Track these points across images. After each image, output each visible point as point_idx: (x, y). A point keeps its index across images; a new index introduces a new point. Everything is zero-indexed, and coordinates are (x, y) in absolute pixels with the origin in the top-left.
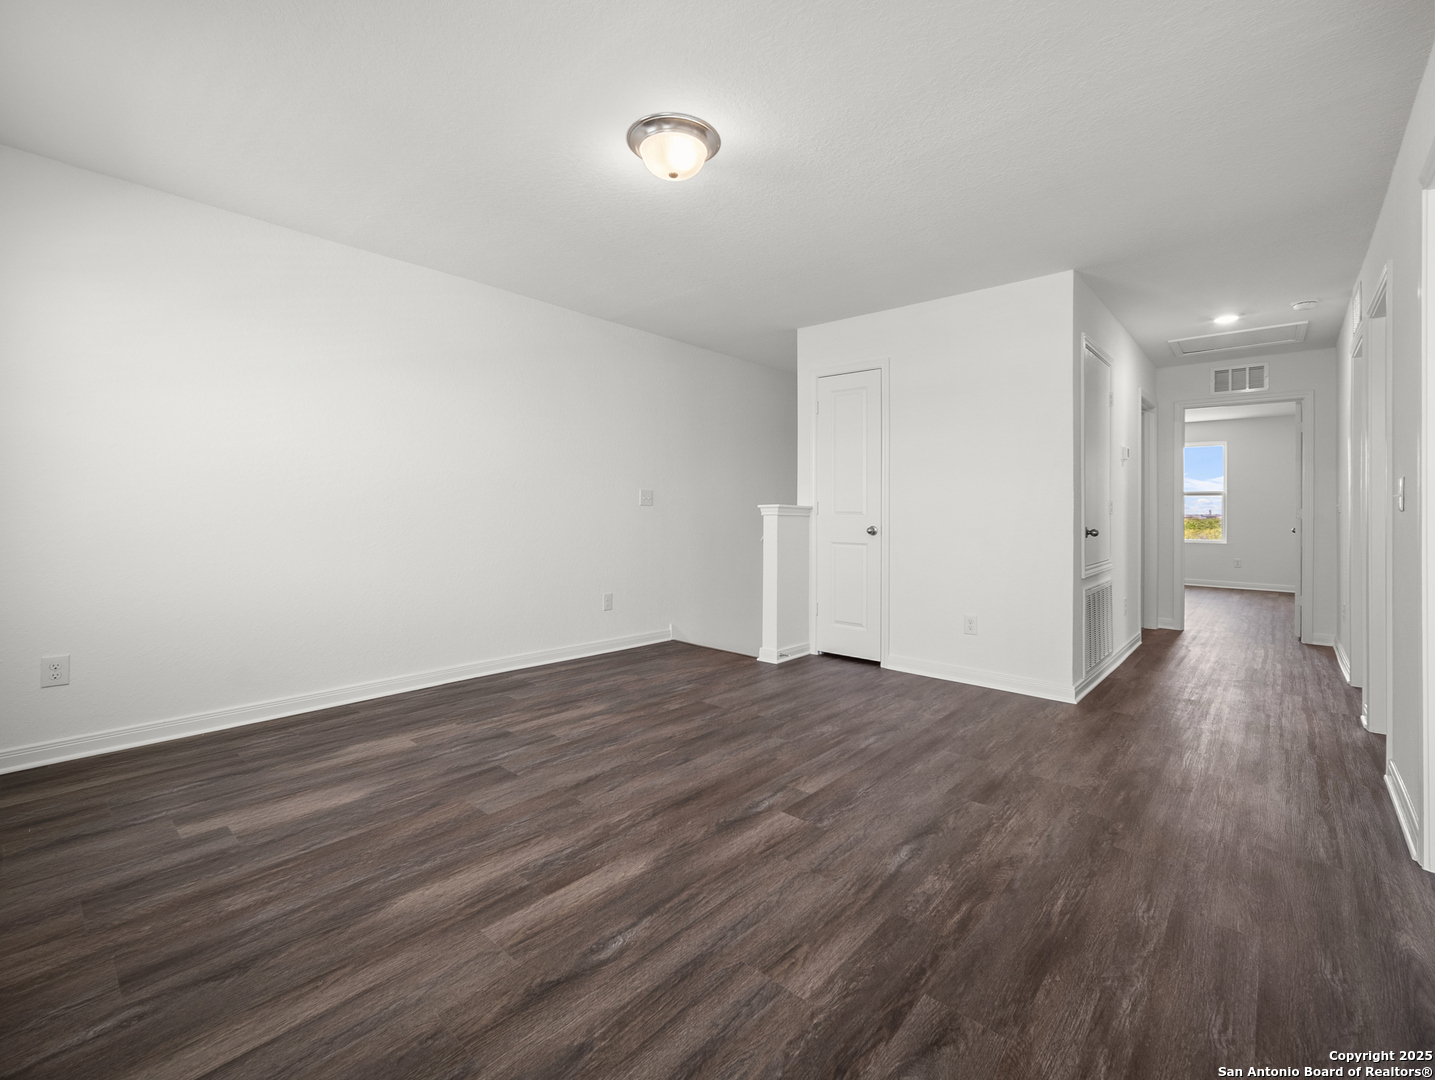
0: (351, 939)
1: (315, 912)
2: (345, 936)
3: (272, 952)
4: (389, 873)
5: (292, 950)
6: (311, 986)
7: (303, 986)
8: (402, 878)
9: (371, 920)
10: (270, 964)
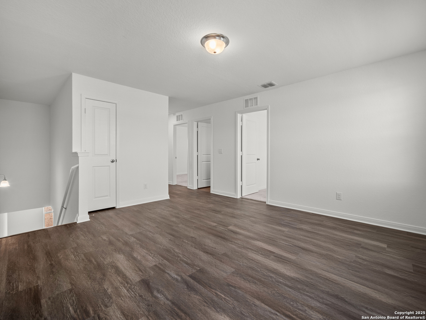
0: (312, 279)
1: (307, 292)
2: (311, 281)
3: (328, 293)
4: (280, 282)
5: (323, 289)
6: (330, 280)
7: (331, 281)
8: (281, 278)
9: (303, 278)
10: (331, 291)
